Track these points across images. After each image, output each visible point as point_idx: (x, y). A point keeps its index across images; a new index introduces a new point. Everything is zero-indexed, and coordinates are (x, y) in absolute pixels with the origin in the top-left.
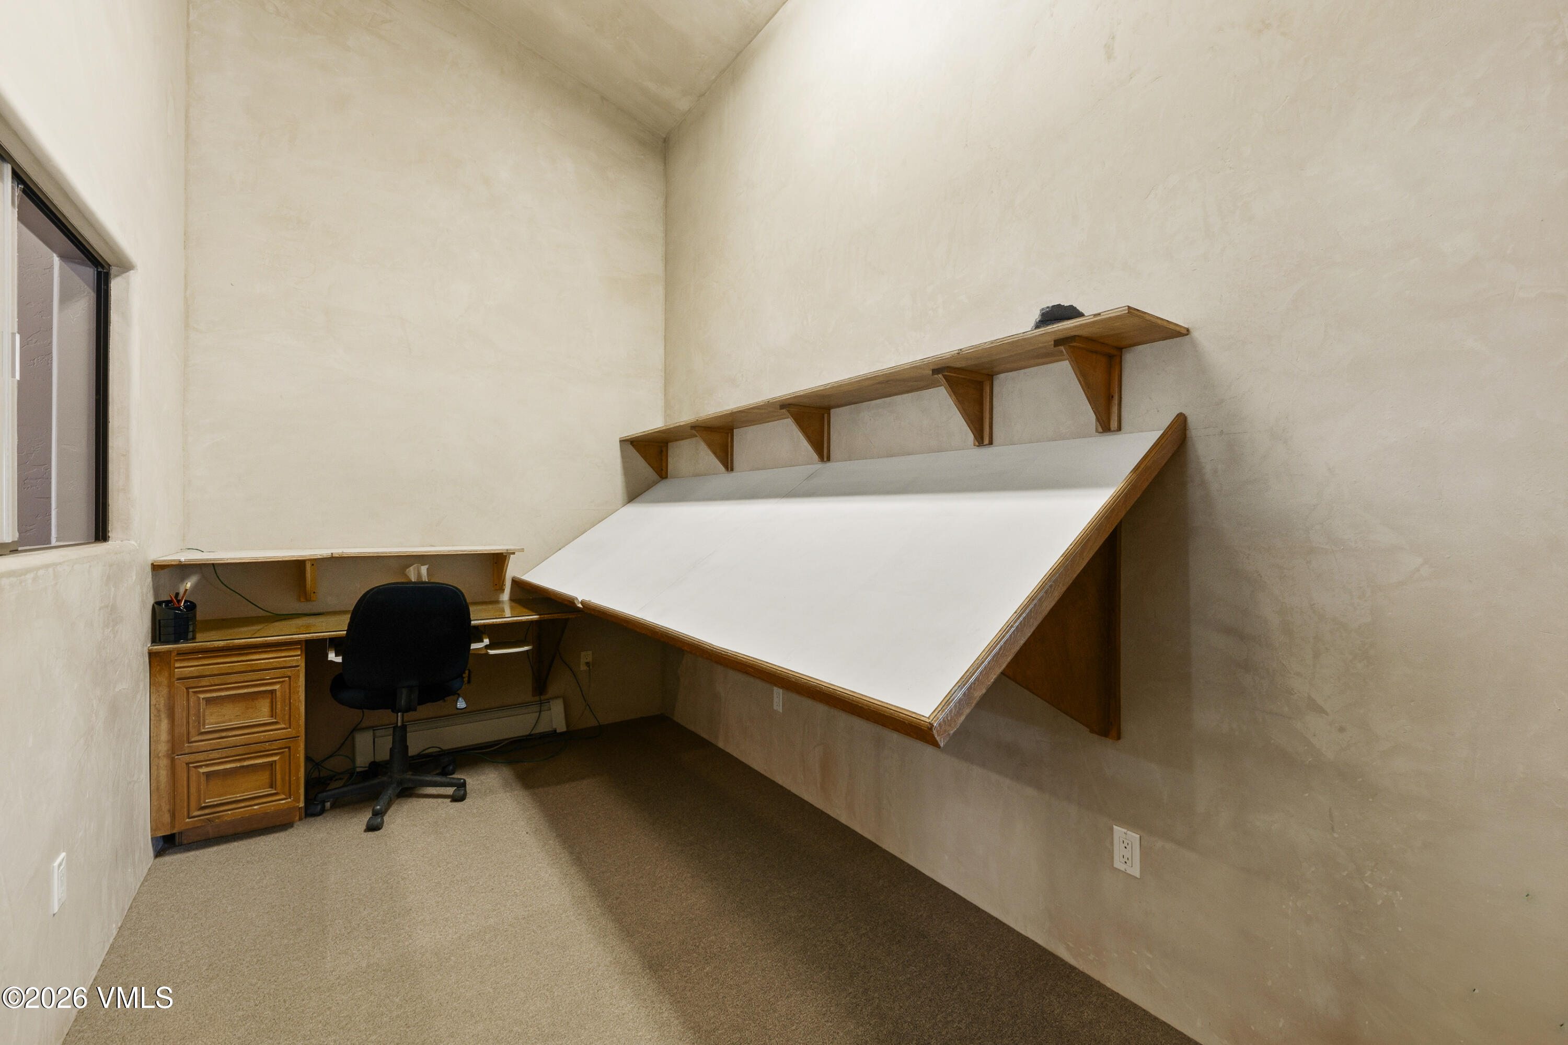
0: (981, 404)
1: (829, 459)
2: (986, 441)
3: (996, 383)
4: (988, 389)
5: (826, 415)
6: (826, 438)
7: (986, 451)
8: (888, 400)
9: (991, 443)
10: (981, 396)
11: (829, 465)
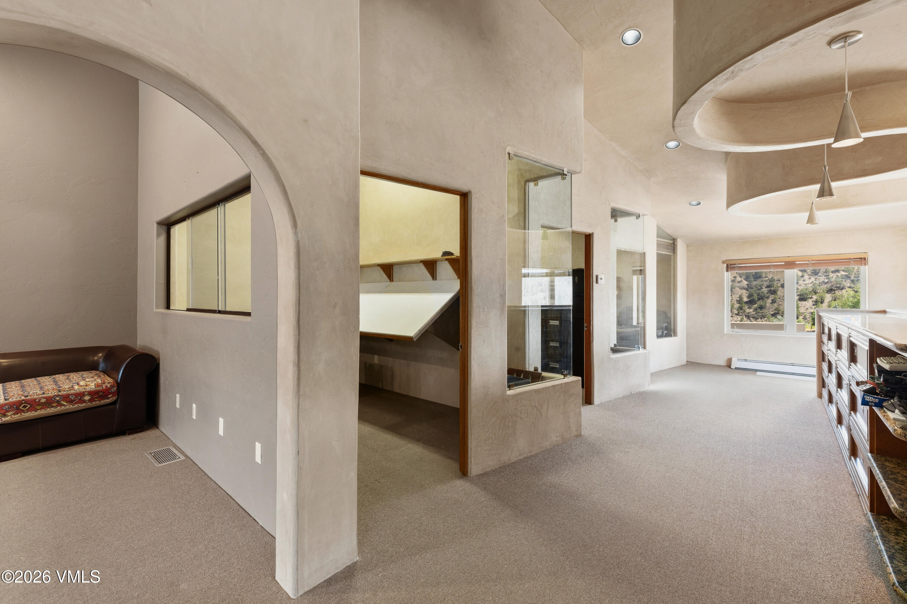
0: (433, 269)
1: (393, 281)
2: (435, 279)
3: (437, 264)
4: (435, 265)
5: (392, 268)
6: (392, 275)
7: (435, 282)
8: (410, 265)
9: (436, 279)
10: (434, 267)
11: (393, 283)
